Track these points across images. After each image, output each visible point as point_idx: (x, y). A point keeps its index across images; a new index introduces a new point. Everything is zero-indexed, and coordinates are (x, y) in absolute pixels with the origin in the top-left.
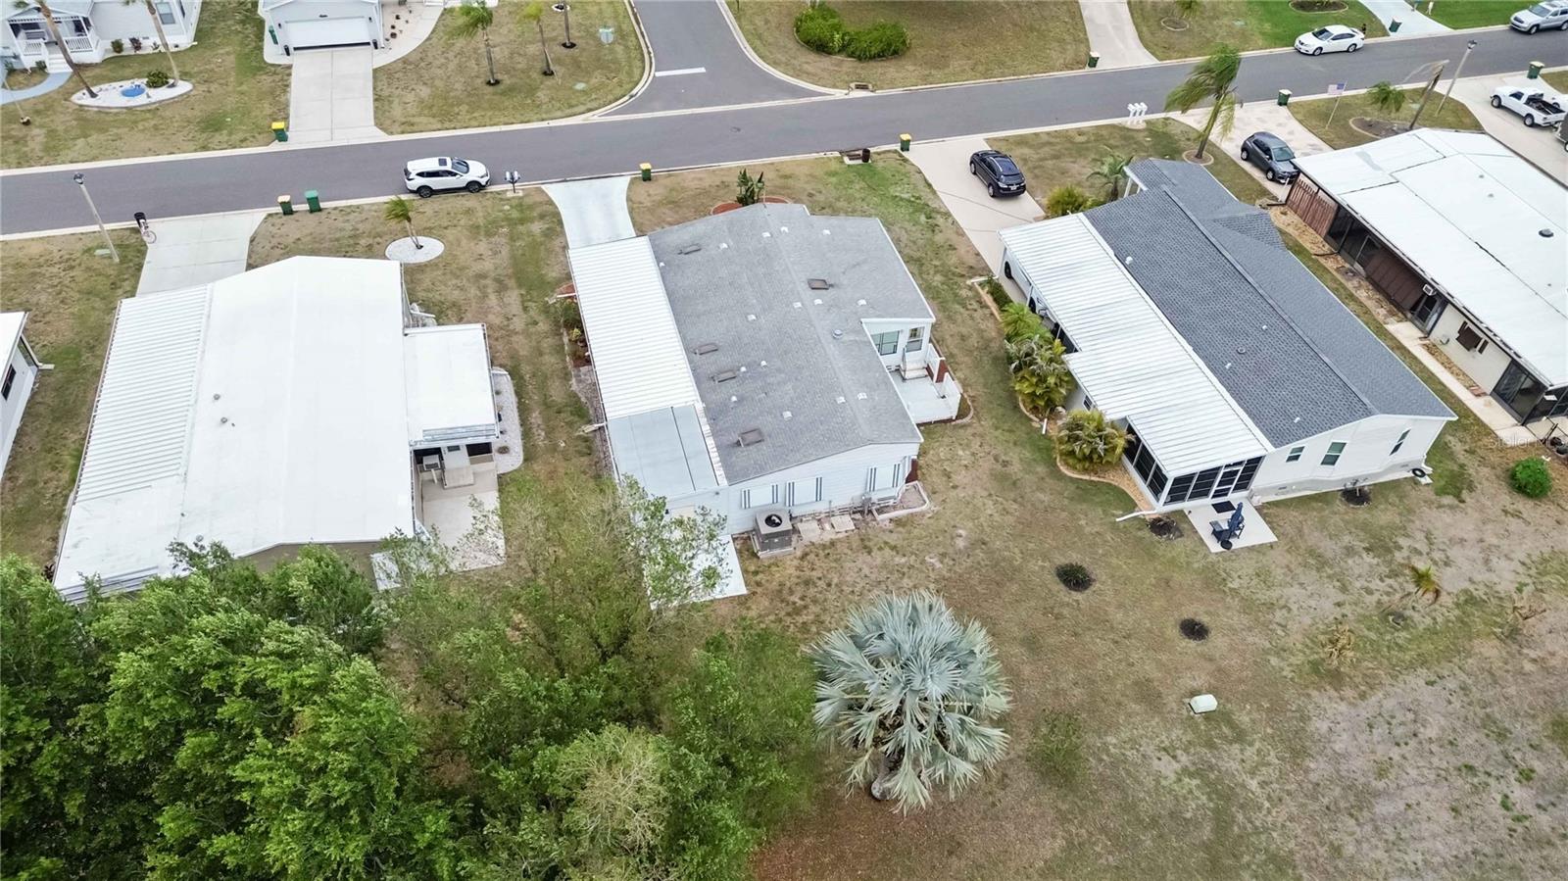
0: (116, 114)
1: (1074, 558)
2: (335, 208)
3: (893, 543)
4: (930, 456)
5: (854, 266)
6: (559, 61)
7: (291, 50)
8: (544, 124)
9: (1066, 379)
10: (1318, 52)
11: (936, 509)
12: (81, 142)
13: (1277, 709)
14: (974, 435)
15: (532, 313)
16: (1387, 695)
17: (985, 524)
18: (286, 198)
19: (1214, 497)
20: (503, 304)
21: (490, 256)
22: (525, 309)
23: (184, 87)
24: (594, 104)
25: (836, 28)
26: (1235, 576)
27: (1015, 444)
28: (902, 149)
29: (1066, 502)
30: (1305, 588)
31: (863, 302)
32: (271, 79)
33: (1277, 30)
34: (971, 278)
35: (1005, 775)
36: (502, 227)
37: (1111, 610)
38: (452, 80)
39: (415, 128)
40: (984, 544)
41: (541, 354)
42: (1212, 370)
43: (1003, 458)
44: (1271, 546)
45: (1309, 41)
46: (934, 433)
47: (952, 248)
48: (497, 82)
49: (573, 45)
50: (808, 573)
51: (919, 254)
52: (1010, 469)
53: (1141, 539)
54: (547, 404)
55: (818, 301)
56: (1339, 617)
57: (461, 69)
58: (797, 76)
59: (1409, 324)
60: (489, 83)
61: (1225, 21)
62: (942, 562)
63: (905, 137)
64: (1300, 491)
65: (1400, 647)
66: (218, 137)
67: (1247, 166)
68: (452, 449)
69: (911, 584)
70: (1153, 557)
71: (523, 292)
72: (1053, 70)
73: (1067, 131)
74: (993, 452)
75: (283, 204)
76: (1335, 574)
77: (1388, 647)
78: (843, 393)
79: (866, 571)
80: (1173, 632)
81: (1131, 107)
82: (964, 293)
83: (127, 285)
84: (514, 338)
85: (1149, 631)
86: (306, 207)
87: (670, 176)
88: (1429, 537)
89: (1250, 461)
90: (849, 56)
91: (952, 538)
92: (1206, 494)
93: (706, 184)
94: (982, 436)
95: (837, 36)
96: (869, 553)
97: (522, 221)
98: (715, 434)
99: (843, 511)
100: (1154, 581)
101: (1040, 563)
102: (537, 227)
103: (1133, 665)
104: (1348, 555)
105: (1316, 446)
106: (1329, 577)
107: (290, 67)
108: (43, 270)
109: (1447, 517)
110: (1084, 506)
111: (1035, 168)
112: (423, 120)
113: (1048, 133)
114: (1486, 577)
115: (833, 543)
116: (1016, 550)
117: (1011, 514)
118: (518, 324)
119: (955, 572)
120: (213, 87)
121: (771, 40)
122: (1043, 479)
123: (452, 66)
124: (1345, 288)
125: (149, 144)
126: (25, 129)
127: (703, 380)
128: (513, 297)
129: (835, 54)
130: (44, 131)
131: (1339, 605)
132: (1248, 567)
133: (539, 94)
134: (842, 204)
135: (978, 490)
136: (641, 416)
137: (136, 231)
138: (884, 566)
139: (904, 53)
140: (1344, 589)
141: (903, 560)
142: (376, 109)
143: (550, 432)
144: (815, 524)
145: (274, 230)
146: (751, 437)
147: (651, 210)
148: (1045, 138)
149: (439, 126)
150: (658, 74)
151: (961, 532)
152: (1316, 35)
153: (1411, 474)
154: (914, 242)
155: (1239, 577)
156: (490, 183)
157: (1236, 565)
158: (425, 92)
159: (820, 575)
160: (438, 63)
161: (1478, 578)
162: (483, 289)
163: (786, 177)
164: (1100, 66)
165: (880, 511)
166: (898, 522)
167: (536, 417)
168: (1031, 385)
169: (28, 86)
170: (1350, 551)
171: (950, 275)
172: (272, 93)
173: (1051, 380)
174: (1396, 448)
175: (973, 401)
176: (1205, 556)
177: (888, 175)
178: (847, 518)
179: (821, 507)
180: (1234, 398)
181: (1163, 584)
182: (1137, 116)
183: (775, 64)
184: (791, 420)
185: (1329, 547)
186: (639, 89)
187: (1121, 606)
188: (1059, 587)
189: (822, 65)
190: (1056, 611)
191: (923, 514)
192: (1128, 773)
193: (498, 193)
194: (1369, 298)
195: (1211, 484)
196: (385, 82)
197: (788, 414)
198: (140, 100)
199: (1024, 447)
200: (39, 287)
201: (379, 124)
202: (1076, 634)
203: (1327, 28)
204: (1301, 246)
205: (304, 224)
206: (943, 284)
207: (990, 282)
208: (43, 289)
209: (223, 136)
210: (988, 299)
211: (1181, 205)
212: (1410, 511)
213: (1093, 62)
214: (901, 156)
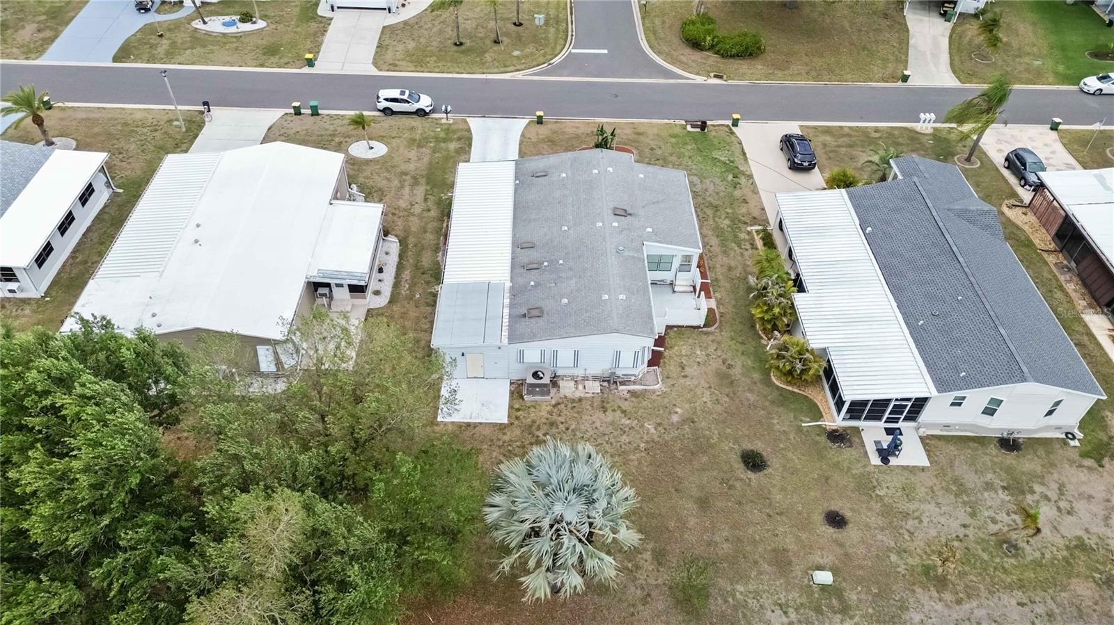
0: (215, 37)
1: (758, 446)
2: (328, 115)
3: (624, 408)
4: (674, 350)
5: (653, 203)
6: (507, 34)
7: (335, 8)
8: (483, 76)
9: (789, 311)
10: (1099, 92)
11: (665, 390)
12: (188, 52)
13: (883, 594)
14: (713, 341)
15: (429, 203)
16: (980, 606)
17: (698, 408)
18: (297, 104)
19: (886, 422)
20: (412, 194)
21: (416, 160)
22: (426, 200)
23: (261, 24)
24: (523, 67)
25: (709, 32)
26: (884, 485)
27: (743, 354)
28: (733, 125)
29: (767, 403)
30: (940, 508)
31: (650, 230)
32: (317, 26)
33: (1068, 72)
34: (751, 225)
35: (649, 595)
36: (431, 142)
37: (774, 491)
38: (432, 39)
39: (397, 68)
40: (693, 422)
41: (425, 232)
42: (907, 324)
43: (730, 362)
44: (923, 469)
45: (1092, 83)
46: (683, 334)
47: (745, 201)
48: (461, 44)
49: (520, 25)
50: (555, 417)
51: (717, 203)
52: (732, 372)
53: (817, 442)
54: (417, 267)
55: (615, 224)
56: (961, 536)
57: (441, 32)
58: (673, 64)
59: (1103, 317)
60: (455, 44)
61: (1027, 60)
62: (656, 429)
63: (736, 116)
64: (962, 431)
65: (1005, 571)
66: (273, 59)
67: (1006, 173)
68: (338, 285)
69: (627, 441)
70: (821, 457)
71: (428, 188)
72: (871, 81)
73: (867, 127)
74: (724, 356)
75: (294, 107)
76: (969, 502)
77: (995, 568)
78: (608, 292)
79: (598, 424)
80: (818, 518)
81: (922, 116)
82: (743, 236)
83: (184, 147)
84: (412, 218)
85: (799, 513)
86: (309, 111)
87: (556, 122)
88: (1061, 489)
89: (917, 399)
90: (716, 53)
91: (670, 413)
92: (879, 419)
93: (580, 132)
94: (719, 343)
95: (708, 38)
96: (605, 412)
97: (445, 140)
98: (511, 306)
99: (595, 378)
100: (816, 476)
101: (731, 445)
102: (453, 146)
103: (777, 535)
104: (986, 490)
105: (977, 398)
106: (964, 503)
107: (331, 19)
108: (138, 129)
109: (1083, 476)
110: (781, 409)
111: (830, 152)
112: (404, 63)
113: (851, 128)
114: (1102, 530)
115: (580, 400)
116: (716, 432)
117: (722, 405)
118: (417, 209)
119: (664, 439)
120: (280, 27)
121: (662, 35)
122: (755, 383)
123: (435, 30)
124: (1057, 280)
125: (228, 59)
126: (159, 39)
127: (519, 267)
128: (420, 191)
129: (706, 50)
130: (170, 41)
131: (965, 526)
132: (897, 481)
133: (487, 55)
134: (673, 158)
135: (703, 382)
136: (466, 285)
137: (202, 113)
138: (612, 423)
139: (757, 56)
140: (973, 515)
141: (628, 422)
142: (377, 52)
143: (413, 285)
144: (572, 384)
145: (285, 124)
146: (535, 313)
147: (535, 145)
148: (847, 130)
149: (413, 69)
150: (573, 51)
151: (678, 410)
152: (1100, 79)
153: (1064, 436)
154: (718, 193)
155: (888, 488)
156: (433, 111)
157: (889, 478)
158: (411, 45)
159: (563, 421)
160: (427, 26)
161: (1094, 529)
162: (402, 183)
163: (639, 134)
164: (910, 82)
165: (622, 383)
166: (633, 394)
167: (406, 275)
168: (762, 312)
169: (169, 12)
170: (989, 486)
171: (737, 222)
172: (315, 35)
173: (776, 310)
174: (1050, 413)
175: (721, 316)
176: (865, 466)
177: (716, 141)
178: (597, 384)
179: (579, 372)
180: (918, 349)
181: (823, 480)
182: (926, 124)
183: (659, 53)
184: (566, 305)
185: (971, 479)
186: (556, 60)
187: (783, 489)
188: (739, 466)
189: (693, 58)
190: (731, 483)
191: (654, 391)
192: (745, 616)
193: (436, 119)
194: (1075, 291)
195: (884, 412)
196: (388, 36)
197: (565, 301)
198: (233, 29)
199: (749, 357)
200: (132, 139)
201: (375, 63)
202: (740, 503)
203: (1110, 74)
204: (1031, 241)
205: (307, 122)
206: (728, 227)
207: (765, 231)
208: (134, 142)
209: (274, 59)
210: (759, 243)
211: (924, 194)
212: (1053, 465)
213: (905, 79)
214: (731, 129)
